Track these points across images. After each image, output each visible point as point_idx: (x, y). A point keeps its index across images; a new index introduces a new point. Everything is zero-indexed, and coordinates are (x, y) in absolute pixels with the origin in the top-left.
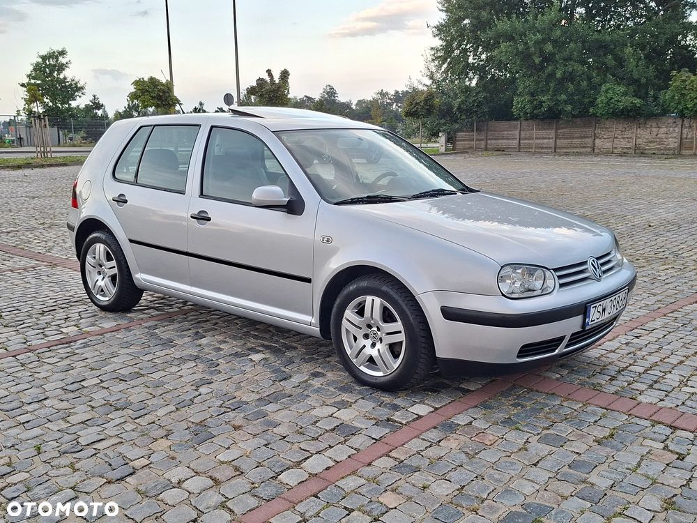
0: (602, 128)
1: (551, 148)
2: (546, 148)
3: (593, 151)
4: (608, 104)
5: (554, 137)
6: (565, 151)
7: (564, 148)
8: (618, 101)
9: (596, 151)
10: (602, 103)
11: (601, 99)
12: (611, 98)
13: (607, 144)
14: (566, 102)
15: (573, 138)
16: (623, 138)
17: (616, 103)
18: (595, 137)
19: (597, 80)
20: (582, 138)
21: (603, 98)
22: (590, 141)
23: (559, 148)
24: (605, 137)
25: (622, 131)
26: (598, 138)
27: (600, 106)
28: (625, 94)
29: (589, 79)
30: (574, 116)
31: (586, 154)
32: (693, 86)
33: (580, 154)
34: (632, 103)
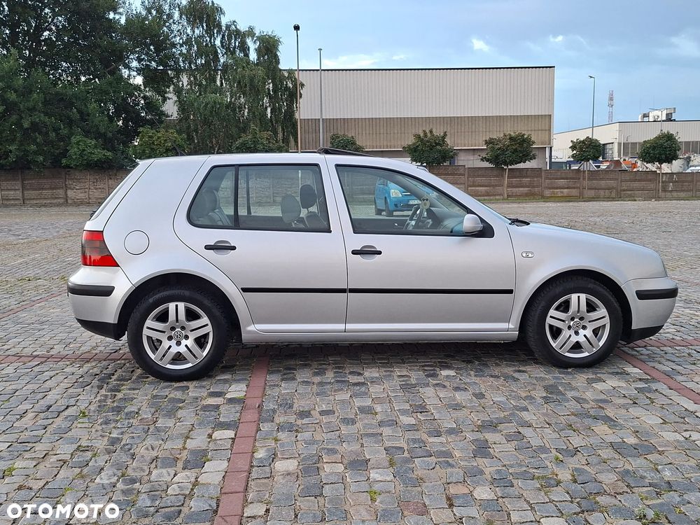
0: (73, 179)
1: (18, 199)
2: (13, 199)
3: (66, 202)
4: (81, 155)
5: (21, 188)
6: (35, 202)
7: (34, 199)
8: (91, 153)
9: (69, 201)
10: (76, 154)
11: (73, 151)
12: (84, 150)
13: (80, 195)
14: (35, 153)
15: (43, 189)
16: (96, 189)
17: (89, 155)
18: (67, 188)
19: (65, 131)
20: (52, 189)
21: (76, 150)
22: (61, 192)
23: (28, 199)
24: (77, 188)
25: (94, 182)
26: (70, 188)
27: (74, 157)
28: (96, 147)
29: (56, 130)
30: (45, 167)
31: (59, 205)
32: (160, 142)
33: (52, 205)
34: (104, 155)
